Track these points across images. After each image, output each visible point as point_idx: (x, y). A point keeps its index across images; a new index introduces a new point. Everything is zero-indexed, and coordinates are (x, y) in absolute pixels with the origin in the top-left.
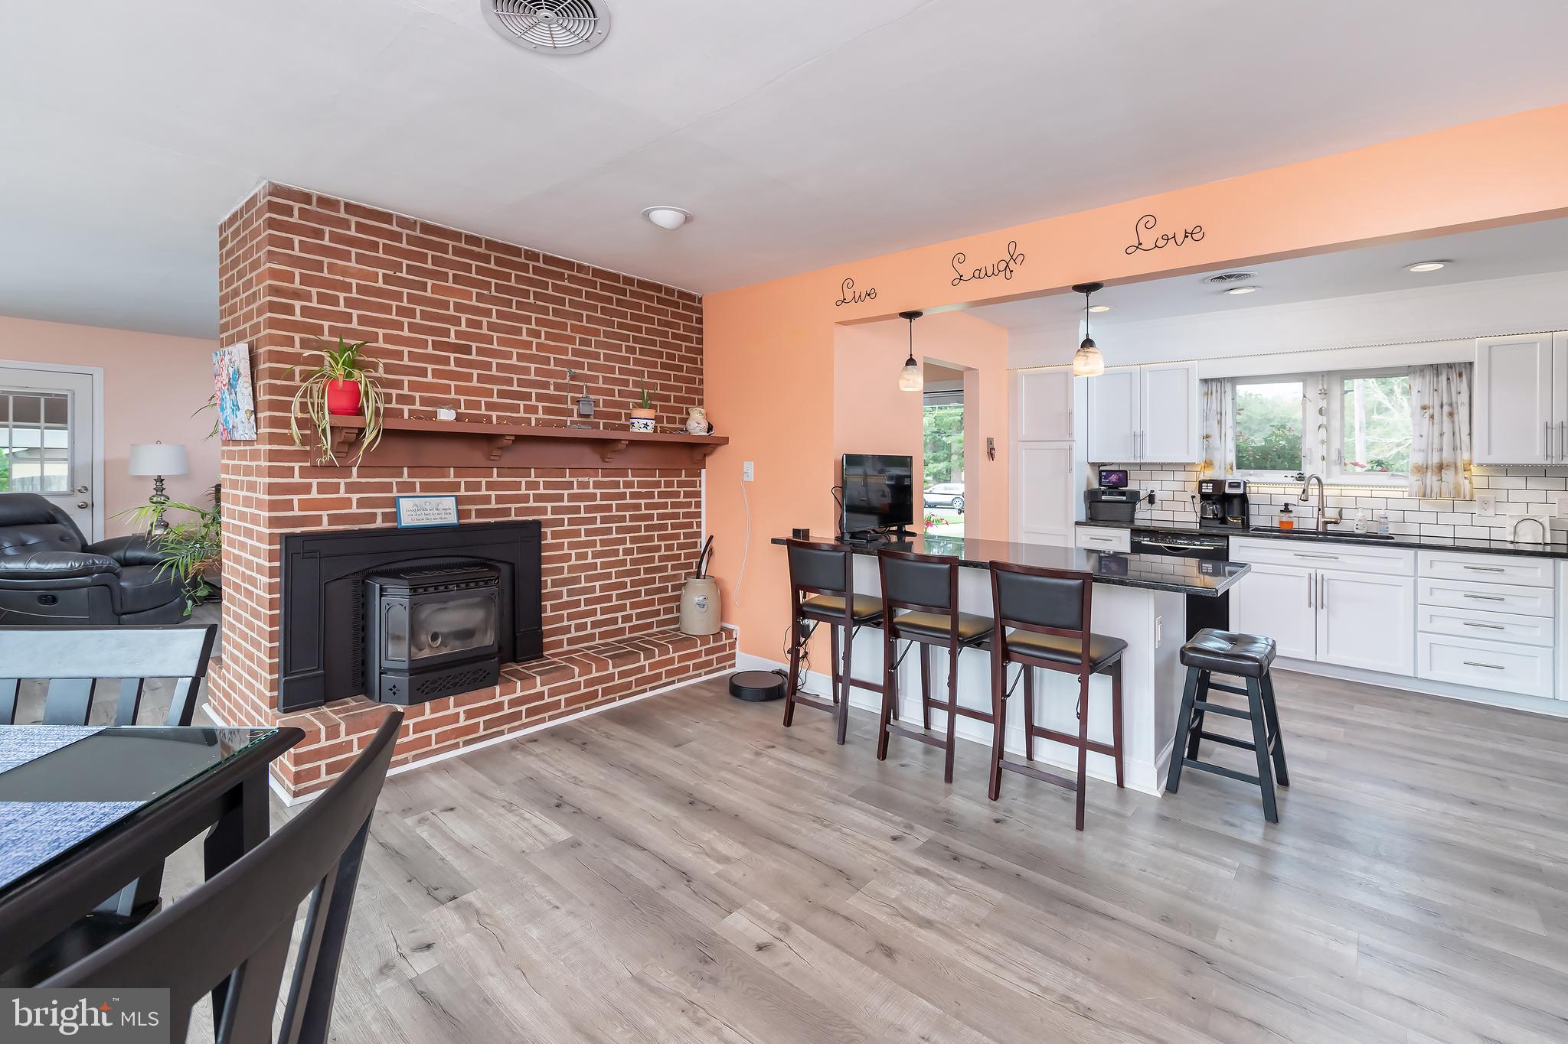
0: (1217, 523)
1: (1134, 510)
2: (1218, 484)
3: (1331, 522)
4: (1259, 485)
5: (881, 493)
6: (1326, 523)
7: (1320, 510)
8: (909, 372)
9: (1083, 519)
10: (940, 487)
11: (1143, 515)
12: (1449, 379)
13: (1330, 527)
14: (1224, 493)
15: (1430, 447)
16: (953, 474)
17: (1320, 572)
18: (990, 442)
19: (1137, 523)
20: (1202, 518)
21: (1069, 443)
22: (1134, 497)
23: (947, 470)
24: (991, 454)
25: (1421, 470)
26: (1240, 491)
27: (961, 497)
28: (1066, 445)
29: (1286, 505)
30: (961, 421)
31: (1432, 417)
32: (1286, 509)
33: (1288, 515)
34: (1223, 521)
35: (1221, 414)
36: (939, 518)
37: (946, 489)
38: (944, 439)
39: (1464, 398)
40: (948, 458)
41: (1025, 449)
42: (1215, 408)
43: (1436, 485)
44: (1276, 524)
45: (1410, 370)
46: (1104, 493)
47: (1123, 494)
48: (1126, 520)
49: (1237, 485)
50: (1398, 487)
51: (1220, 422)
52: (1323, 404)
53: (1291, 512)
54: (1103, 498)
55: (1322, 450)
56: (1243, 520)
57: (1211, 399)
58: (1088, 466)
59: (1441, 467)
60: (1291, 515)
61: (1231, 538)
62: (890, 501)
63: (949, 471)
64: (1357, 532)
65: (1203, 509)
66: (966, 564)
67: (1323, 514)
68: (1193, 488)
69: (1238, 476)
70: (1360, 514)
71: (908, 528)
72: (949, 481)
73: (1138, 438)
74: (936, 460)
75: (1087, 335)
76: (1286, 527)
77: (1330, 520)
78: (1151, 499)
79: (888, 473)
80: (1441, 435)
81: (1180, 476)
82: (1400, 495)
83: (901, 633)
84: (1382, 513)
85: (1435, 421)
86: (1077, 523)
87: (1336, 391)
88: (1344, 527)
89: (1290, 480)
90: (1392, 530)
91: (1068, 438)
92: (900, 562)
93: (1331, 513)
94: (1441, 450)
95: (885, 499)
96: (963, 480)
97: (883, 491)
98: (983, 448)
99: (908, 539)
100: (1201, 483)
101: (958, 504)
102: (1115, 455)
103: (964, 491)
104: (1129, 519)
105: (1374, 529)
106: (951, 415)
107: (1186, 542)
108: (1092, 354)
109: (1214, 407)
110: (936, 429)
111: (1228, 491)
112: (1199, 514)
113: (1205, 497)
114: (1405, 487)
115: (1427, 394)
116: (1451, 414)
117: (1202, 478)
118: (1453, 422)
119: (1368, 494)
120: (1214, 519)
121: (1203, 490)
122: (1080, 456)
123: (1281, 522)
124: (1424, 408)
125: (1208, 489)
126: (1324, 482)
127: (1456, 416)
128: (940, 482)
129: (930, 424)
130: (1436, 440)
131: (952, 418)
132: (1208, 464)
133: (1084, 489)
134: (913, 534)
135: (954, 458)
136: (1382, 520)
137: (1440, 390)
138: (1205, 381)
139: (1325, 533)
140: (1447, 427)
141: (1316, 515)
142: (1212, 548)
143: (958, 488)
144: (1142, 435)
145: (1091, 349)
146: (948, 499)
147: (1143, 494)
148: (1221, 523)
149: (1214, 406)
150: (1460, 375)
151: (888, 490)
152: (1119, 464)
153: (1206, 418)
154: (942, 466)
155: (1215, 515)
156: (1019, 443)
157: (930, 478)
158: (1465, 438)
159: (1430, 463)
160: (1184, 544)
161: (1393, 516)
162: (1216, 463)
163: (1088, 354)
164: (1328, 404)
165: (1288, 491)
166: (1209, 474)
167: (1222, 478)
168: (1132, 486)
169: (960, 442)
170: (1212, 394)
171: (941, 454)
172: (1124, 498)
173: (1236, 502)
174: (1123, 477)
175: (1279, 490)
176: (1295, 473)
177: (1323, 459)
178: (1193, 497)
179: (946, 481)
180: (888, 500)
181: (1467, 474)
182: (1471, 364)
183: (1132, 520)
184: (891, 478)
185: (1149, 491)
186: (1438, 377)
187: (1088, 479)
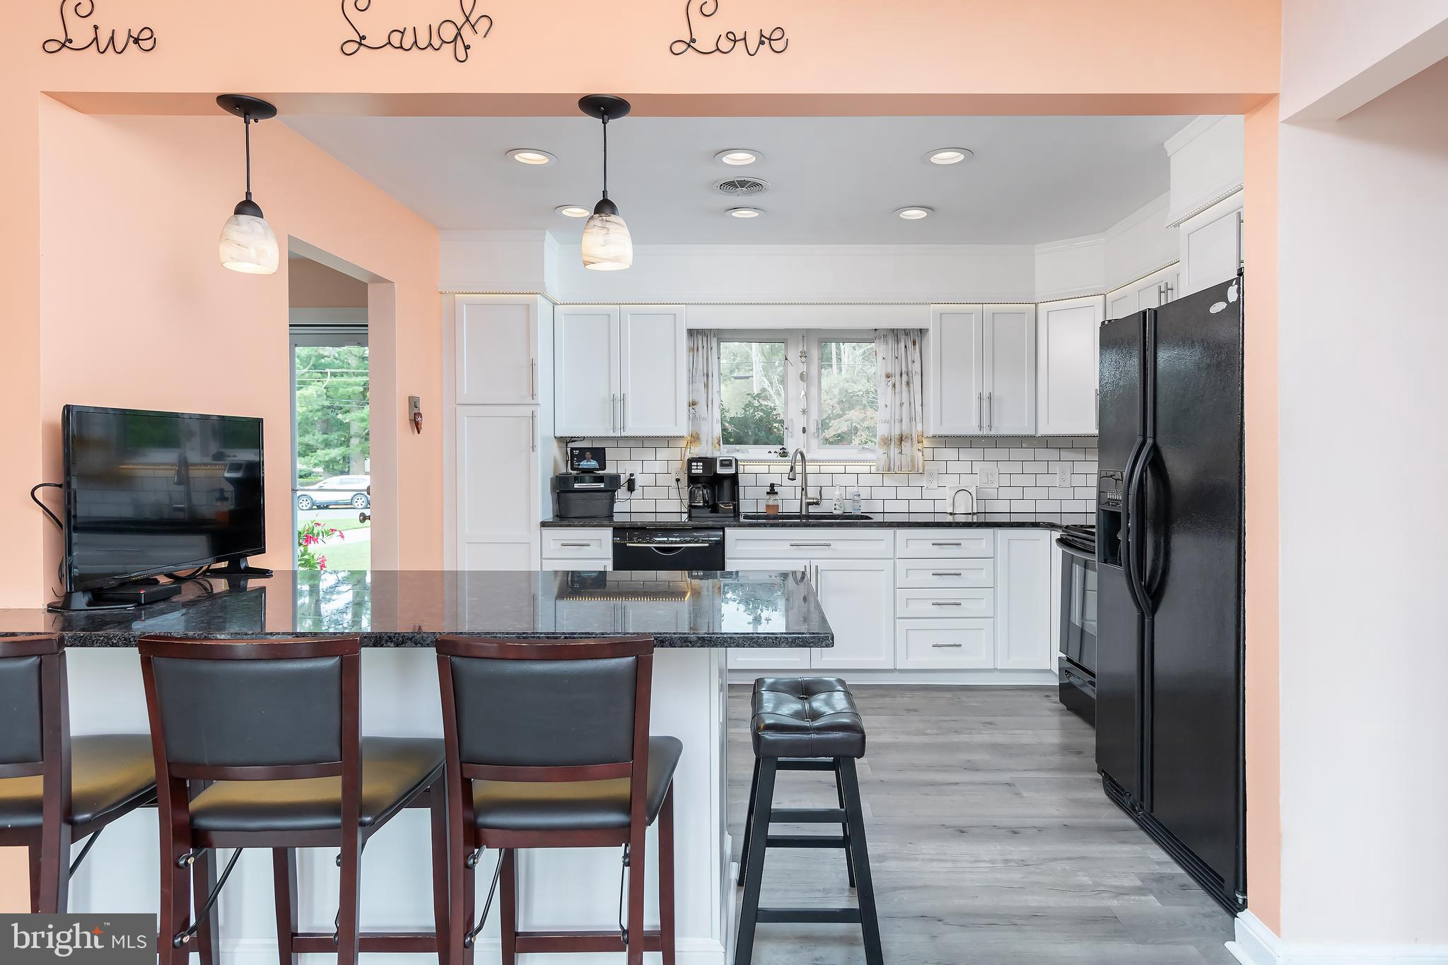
0: (706, 513)
1: (612, 501)
2: (708, 462)
3: (813, 503)
4: (746, 463)
5: (217, 495)
6: (809, 504)
7: (803, 489)
8: (245, 228)
9: (549, 517)
10: (334, 481)
11: (626, 507)
12: (906, 347)
13: (812, 509)
14: (715, 473)
15: (893, 418)
16: (353, 463)
17: (814, 563)
18: (414, 403)
19: (617, 518)
20: (691, 507)
21: (533, 408)
22: (614, 481)
23: (344, 458)
24: (416, 423)
25: (887, 442)
26: (732, 471)
27: (365, 493)
28: (527, 411)
29: (772, 486)
30: (363, 394)
31: (894, 386)
32: (772, 491)
33: (773, 497)
34: (715, 509)
35: (708, 376)
36: (327, 528)
37: (342, 483)
38: (340, 416)
39: (917, 367)
40: (346, 442)
41: (467, 417)
42: (702, 369)
43: (898, 457)
44: (762, 509)
45: (876, 335)
46: (577, 479)
47: (600, 479)
48: (603, 517)
49: (726, 463)
50: (864, 461)
51: (706, 386)
52: (803, 368)
53: (777, 493)
54: (576, 486)
55: (800, 422)
56: (734, 505)
57: (698, 356)
58: (555, 444)
59: (901, 439)
60: (776, 497)
61: (727, 530)
62: (232, 507)
63: (346, 459)
64: (836, 512)
65: (692, 496)
66: (377, 640)
67: (806, 494)
68: (678, 468)
69: (724, 452)
70: (837, 493)
71: (253, 561)
72: (348, 473)
73: (618, 403)
74: (327, 445)
75: (605, 192)
76: (771, 512)
77: (812, 501)
78: (631, 485)
79: (230, 460)
80: (901, 405)
81: (664, 454)
82: (866, 469)
83: (214, 836)
84: (855, 489)
85: (897, 391)
86: (544, 524)
87: (815, 353)
88: (826, 507)
89: (774, 456)
90: (864, 508)
91: (529, 400)
92: (205, 667)
93: (812, 493)
94: (901, 421)
95: (226, 503)
96: (368, 469)
97: (222, 491)
98: (402, 413)
99: (253, 583)
100: (690, 461)
101: (360, 501)
102: (590, 427)
103: (369, 484)
104: (605, 513)
105: (850, 509)
106: (349, 385)
107: (678, 539)
108: (616, 226)
109: (700, 367)
110: (327, 403)
111: (720, 471)
112: (686, 502)
113: (693, 480)
114: (872, 461)
115: (890, 361)
116: (908, 383)
117: (688, 456)
118: (909, 391)
119: (841, 469)
120: (704, 506)
121: (693, 471)
122: (544, 430)
123: (768, 506)
124: (888, 376)
125: (698, 469)
126: (807, 457)
127: (911, 385)
128: (337, 475)
129: (319, 396)
130: (898, 411)
131: (350, 389)
132: (695, 438)
133: (550, 475)
134: (264, 573)
135: (354, 441)
136: (856, 498)
137: (900, 357)
138: (692, 333)
139: (808, 517)
140: (905, 394)
141: (799, 496)
142: (707, 545)
143: (361, 481)
144: (623, 399)
145: (612, 218)
146: (347, 496)
147: (623, 479)
148: (712, 512)
149: (700, 365)
150: (914, 343)
151: (229, 488)
152: (592, 439)
153: (692, 380)
154: (335, 453)
155: (705, 501)
156: (458, 407)
157: (320, 469)
158: (919, 408)
159: (893, 434)
160: (676, 542)
161: (865, 493)
162: (703, 437)
163: (608, 225)
164: (808, 368)
165: (773, 469)
166: (697, 451)
167: (709, 455)
168: (610, 469)
169: (363, 420)
170: (698, 350)
171: (334, 436)
172: (602, 485)
173: (727, 484)
174: (599, 454)
175: (764, 469)
176: (777, 448)
177: (804, 430)
178: (678, 480)
179: (342, 473)
180: (228, 506)
181: (920, 447)
182: (922, 332)
183: (610, 516)
184: (235, 467)
185: (628, 474)
186: (898, 344)
187: (555, 461)
